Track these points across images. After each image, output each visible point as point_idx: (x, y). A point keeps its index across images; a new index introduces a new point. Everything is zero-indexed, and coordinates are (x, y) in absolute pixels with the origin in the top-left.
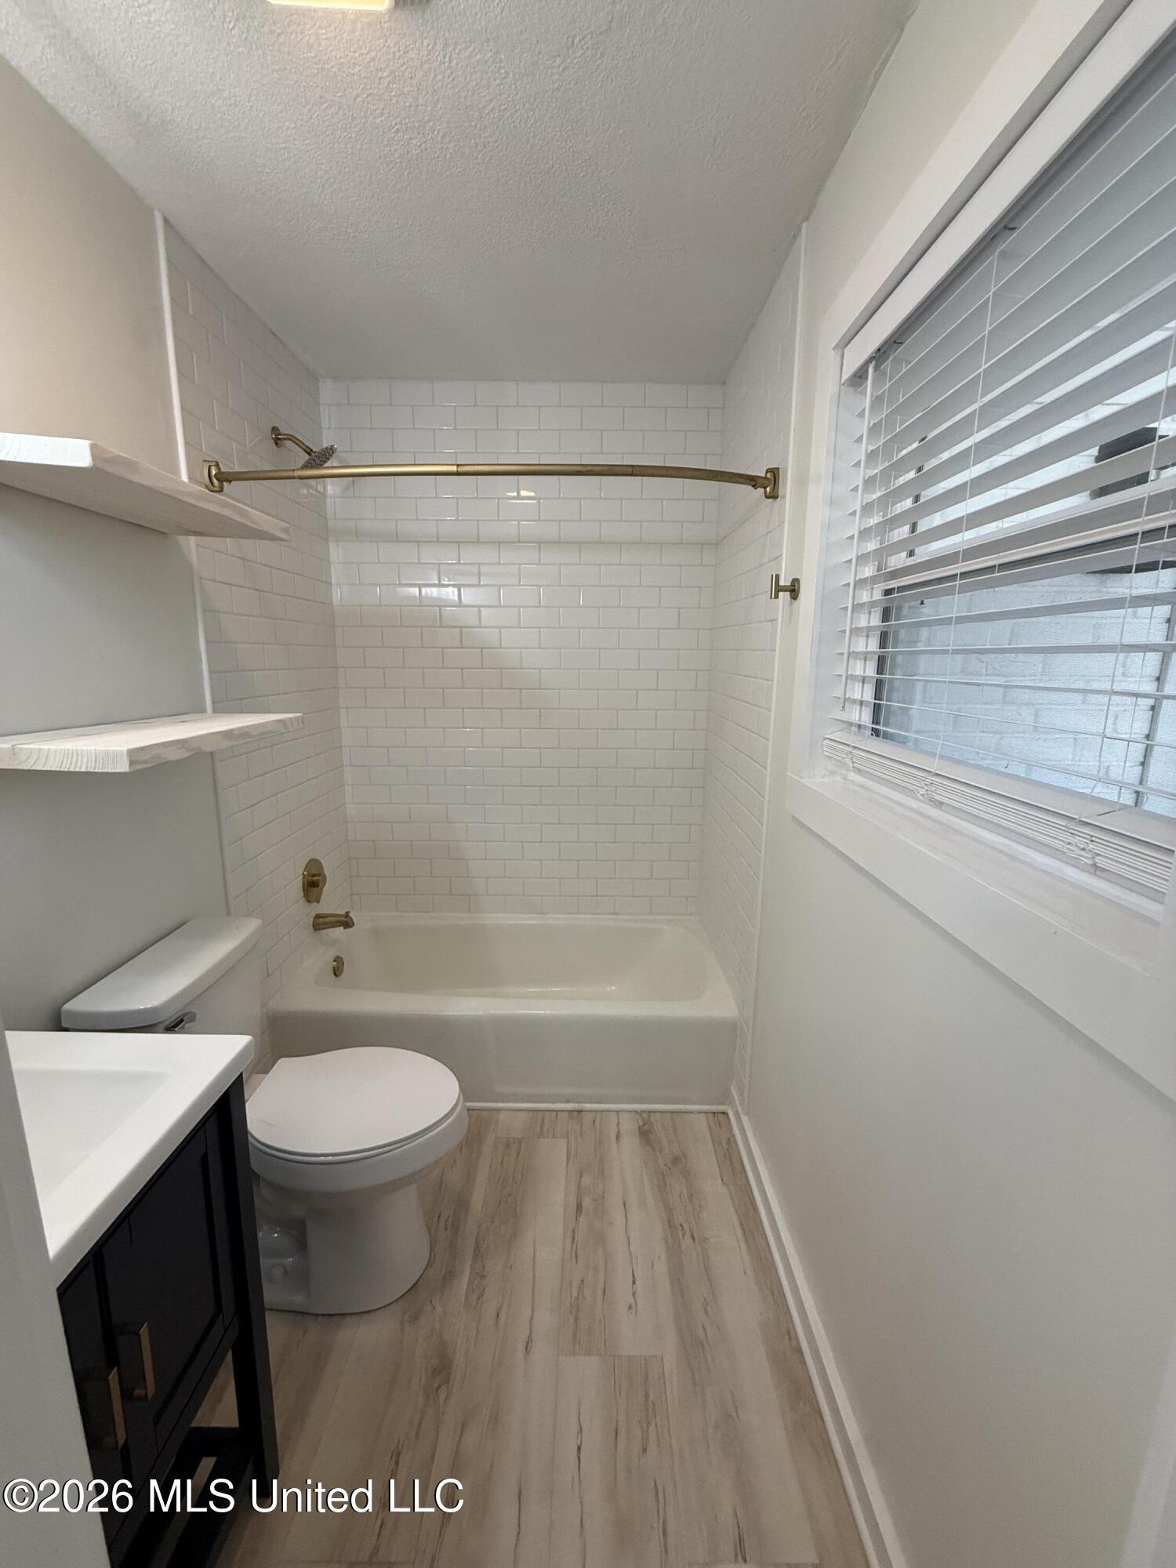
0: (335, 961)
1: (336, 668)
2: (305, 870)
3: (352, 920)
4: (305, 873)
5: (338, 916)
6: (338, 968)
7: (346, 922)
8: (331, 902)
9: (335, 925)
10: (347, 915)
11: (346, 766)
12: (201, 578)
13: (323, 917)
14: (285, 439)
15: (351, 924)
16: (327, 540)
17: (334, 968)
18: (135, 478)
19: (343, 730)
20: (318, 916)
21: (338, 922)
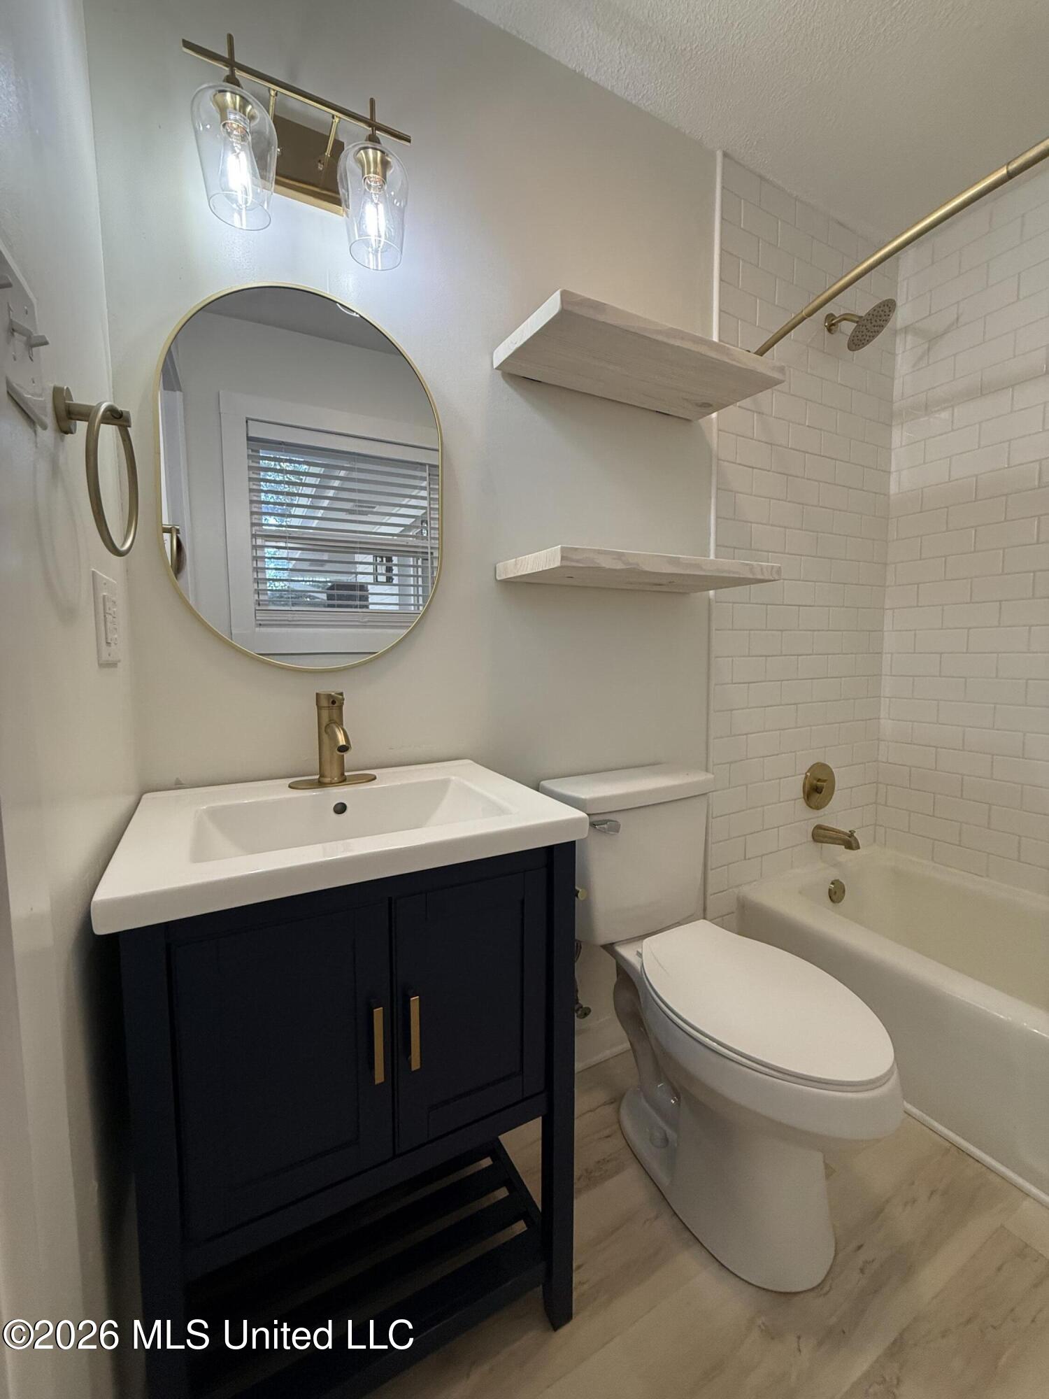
0: (832, 883)
1: (886, 564)
2: (808, 771)
3: (856, 839)
4: (808, 774)
5: (839, 832)
6: (835, 893)
7: (850, 842)
8: (836, 815)
9: (834, 841)
10: (851, 834)
11: (886, 675)
12: (718, 459)
13: (825, 829)
14: (840, 321)
15: (854, 845)
16: (891, 426)
17: (830, 890)
18: (602, 318)
19: (886, 633)
20: (819, 827)
21: (840, 839)
